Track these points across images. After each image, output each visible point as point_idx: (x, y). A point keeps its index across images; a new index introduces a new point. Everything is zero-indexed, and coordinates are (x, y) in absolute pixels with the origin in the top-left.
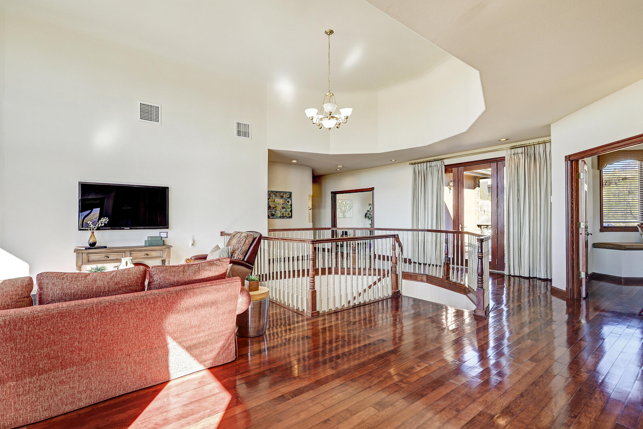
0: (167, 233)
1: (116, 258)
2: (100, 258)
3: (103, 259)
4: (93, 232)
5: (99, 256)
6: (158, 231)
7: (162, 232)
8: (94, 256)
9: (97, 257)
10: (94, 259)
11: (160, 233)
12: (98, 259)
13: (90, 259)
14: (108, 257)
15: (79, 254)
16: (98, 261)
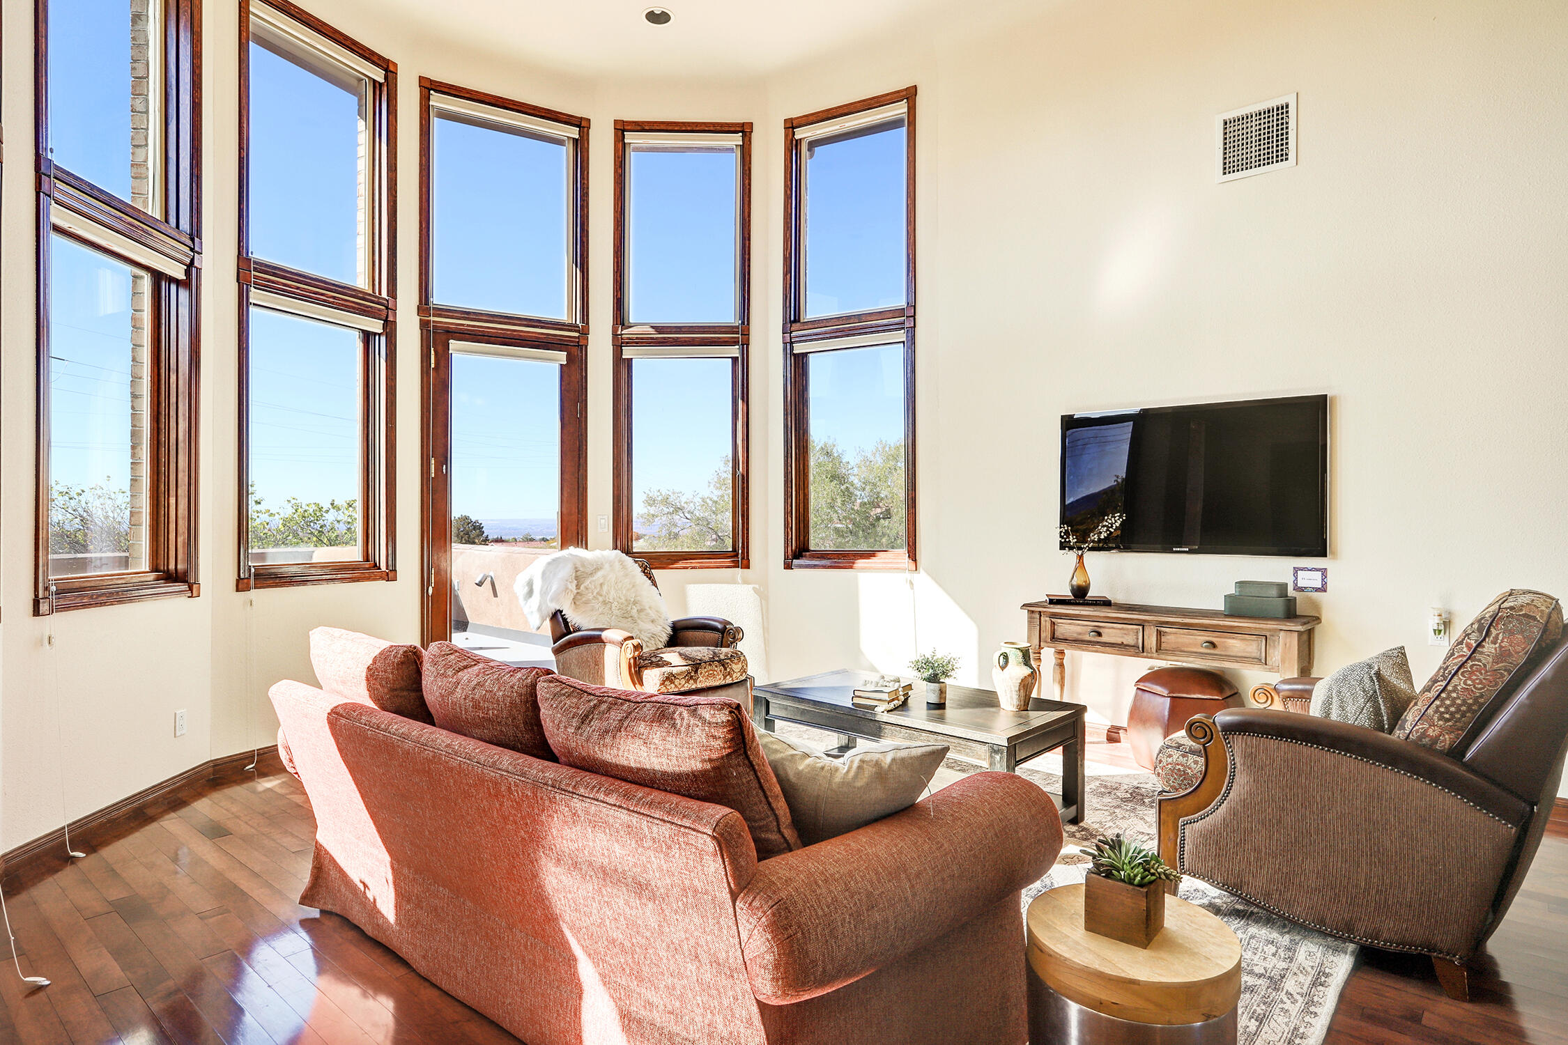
0: (1324, 572)
1: (1119, 641)
2: (1080, 634)
3: (1087, 638)
4: (1081, 557)
5: (1079, 629)
6: (1289, 563)
7: (1302, 569)
8: (1067, 626)
9: (1073, 628)
10: (1067, 636)
11: (1296, 570)
12: (1075, 636)
13: (1058, 634)
14: (1099, 634)
15: (1034, 615)
16: (1076, 641)
